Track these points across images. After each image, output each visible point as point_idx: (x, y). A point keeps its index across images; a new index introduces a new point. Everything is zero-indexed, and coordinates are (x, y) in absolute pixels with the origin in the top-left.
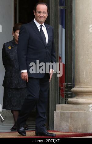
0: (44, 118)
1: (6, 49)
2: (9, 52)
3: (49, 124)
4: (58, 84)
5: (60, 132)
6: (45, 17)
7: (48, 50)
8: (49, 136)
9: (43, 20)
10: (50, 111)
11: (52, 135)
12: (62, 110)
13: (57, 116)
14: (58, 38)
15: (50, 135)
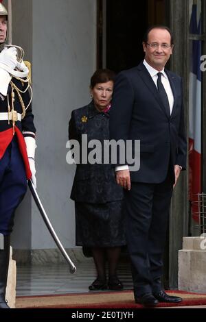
0: (159, 265)
1: (77, 122)
2: (82, 128)
3: (167, 277)
4: (186, 195)
5: (190, 293)
6: (166, 54)
7: (172, 125)
8: (169, 301)
9: (162, 60)
10: (170, 251)
11: (174, 300)
12: (194, 248)
13: (184, 260)
14: (187, 100)
15: (170, 299)
